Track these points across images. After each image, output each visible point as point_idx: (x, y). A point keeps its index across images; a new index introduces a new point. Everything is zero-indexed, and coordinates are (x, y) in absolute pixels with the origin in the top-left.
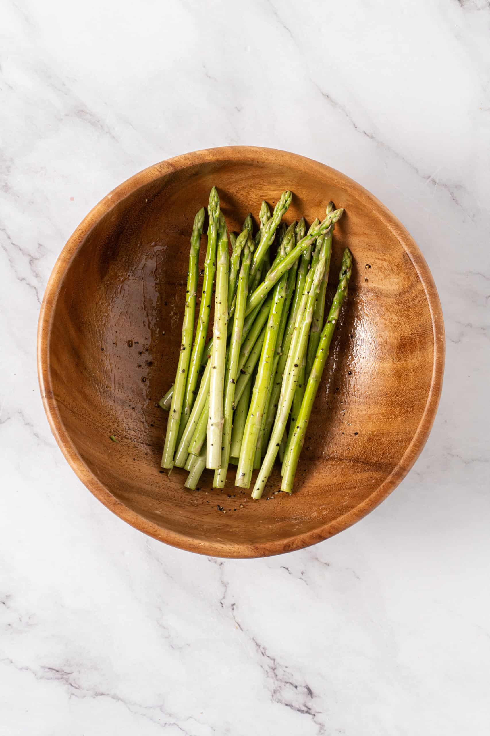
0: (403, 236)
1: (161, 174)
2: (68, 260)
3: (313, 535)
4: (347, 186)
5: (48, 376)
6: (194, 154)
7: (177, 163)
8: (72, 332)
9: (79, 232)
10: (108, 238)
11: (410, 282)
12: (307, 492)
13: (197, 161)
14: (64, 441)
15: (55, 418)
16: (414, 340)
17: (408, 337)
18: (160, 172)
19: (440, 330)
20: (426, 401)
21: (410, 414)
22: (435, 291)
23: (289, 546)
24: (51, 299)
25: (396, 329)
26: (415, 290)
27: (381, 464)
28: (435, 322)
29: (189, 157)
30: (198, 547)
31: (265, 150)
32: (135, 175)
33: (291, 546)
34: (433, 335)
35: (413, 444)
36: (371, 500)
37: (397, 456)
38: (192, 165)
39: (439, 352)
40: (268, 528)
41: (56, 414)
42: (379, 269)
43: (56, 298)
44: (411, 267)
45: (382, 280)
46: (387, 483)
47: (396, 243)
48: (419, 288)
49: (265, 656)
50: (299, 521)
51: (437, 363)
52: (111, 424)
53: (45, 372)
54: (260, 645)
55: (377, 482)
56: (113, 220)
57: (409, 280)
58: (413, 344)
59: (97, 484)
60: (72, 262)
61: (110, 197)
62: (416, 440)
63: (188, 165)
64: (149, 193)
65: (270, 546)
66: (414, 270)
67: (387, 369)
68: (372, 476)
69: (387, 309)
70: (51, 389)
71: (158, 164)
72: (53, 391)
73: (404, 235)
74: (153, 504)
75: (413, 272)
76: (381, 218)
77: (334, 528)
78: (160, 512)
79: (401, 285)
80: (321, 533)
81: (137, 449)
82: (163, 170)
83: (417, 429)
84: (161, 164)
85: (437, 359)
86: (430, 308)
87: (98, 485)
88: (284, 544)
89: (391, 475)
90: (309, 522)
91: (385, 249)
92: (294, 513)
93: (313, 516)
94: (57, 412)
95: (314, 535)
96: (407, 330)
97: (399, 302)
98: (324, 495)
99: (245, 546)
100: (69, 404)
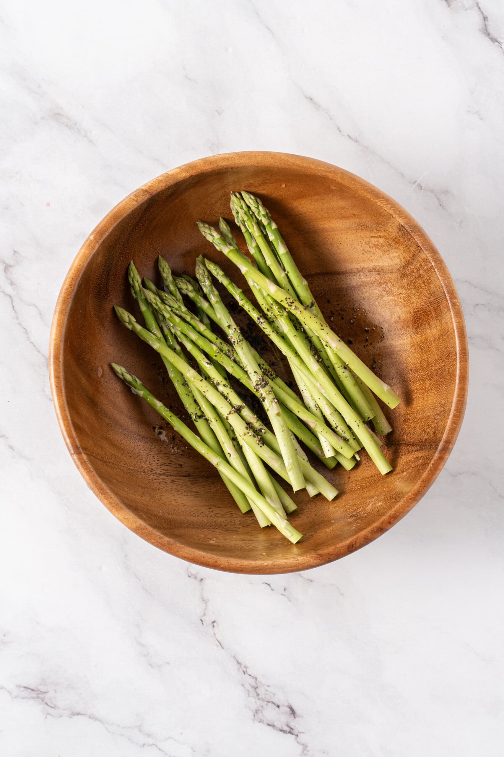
0: (395, 209)
1: (138, 203)
2: (65, 311)
3: (373, 529)
4: (327, 172)
5: (72, 432)
7: (151, 188)
8: (84, 381)
9: (68, 281)
10: (98, 279)
11: (411, 253)
12: (356, 487)
13: (170, 181)
14: (103, 493)
15: (89, 472)
16: (428, 310)
17: (421, 308)
18: (136, 201)
19: (453, 295)
20: (456, 369)
21: (441, 385)
22: (440, 257)
23: (353, 545)
24: (57, 354)
25: (407, 303)
26: (418, 260)
27: (424, 442)
28: (447, 287)
29: (162, 179)
30: (262, 568)
31: (237, 154)
32: (113, 209)
33: (355, 545)
34: (447, 301)
35: (452, 415)
36: (423, 481)
37: (438, 431)
38: (167, 186)
39: (457, 317)
40: (326, 532)
41: (89, 468)
42: (376, 247)
43: (62, 352)
44: (409, 239)
45: (381, 257)
46: (436, 460)
47: (389, 218)
48: (422, 257)
49: (246, 674)
50: (355, 518)
51: (457, 328)
52: (142, 464)
53: (68, 428)
54: (241, 664)
55: (425, 461)
56: (100, 259)
57: (410, 251)
58: (428, 314)
59: (146, 528)
60: (70, 312)
61: (92, 238)
62: (455, 410)
63: (163, 188)
64: (130, 224)
65: (333, 550)
66: (414, 240)
67: (406, 345)
68: (418, 456)
69: (393, 285)
70: (78, 444)
71: (132, 193)
72: (81, 445)
73: (395, 207)
74: (205, 535)
75: (413, 243)
76: (369, 196)
77: (394, 517)
78: (214, 542)
79: (402, 258)
80: (381, 525)
81: (175, 483)
82: (139, 198)
83: (453, 399)
84: (136, 193)
85: (457, 324)
86: (438, 275)
87: (148, 530)
88: (346, 545)
89: (438, 451)
90: (366, 516)
91: (378, 226)
92: (348, 511)
93: (368, 510)
94: (89, 466)
95: (375, 529)
96: (418, 301)
97: (404, 276)
98: (373, 486)
99: (309, 556)
100: (98, 454)
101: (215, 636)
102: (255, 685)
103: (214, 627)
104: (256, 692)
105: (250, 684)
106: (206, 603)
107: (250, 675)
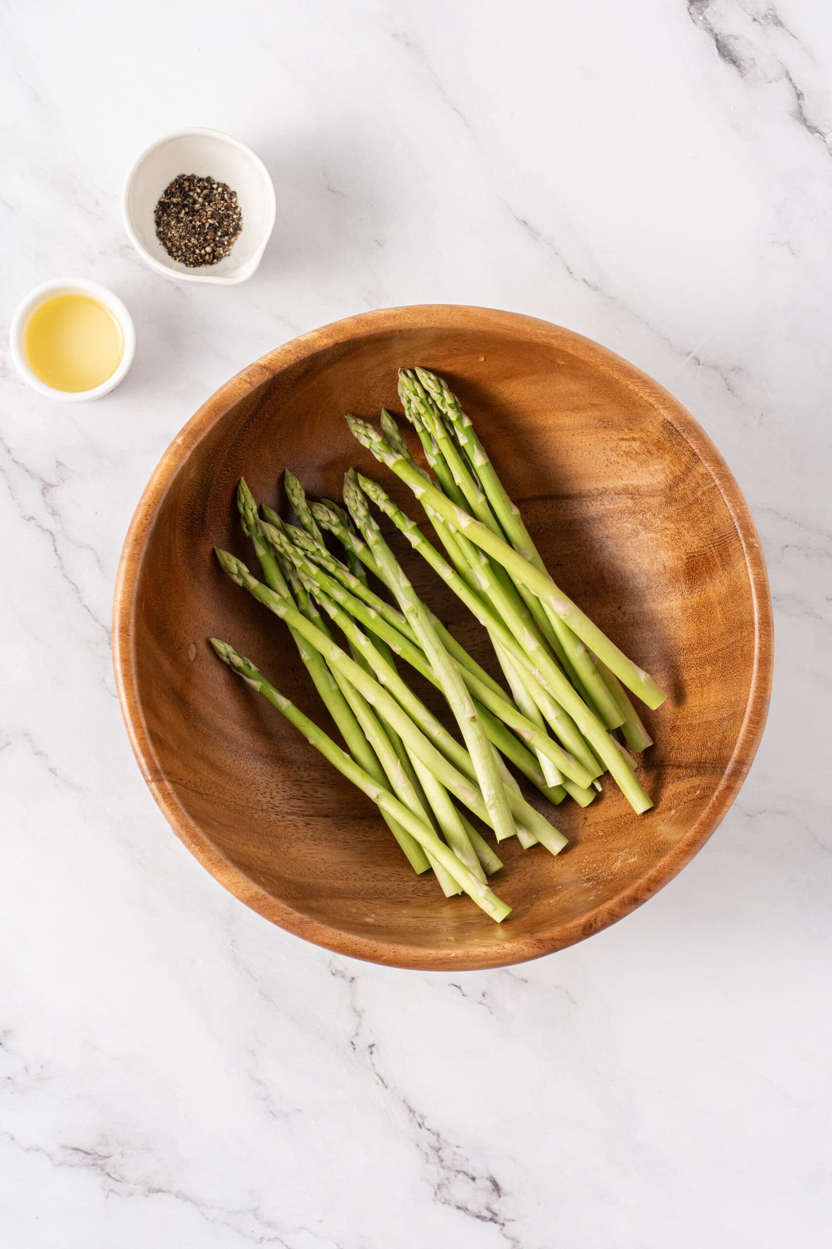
0: (658, 395)
1: (252, 386)
2: (137, 556)
3: (624, 900)
5: (148, 746)
6: (298, 344)
7: (273, 363)
8: (167, 666)
9: (143, 509)
10: (190, 505)
11: (684, 464)
12: (595, 833)
13: (304, 352)
14: (197, 843)
15: (175, 810)
16: (709, 554)
17: (698, 552)
18: (250, 383)
19: (749, 530)
20: (753, 647)
21: (731, 673)
22: (728, 471)
23: (591, 926)
24: (126, 624)
25: (676, 544)
26: (694, 476)
27: (703, 763)
28: (739, 519)
29: (291, 349)
30: (447, 961)
31: (408, 309)
32: (212, 396)
33: (594, 925)
34: (740, 541)
35: (748, 721)
36: (702, 824)
37: (725, 744)
38: (298, 360)
39: (755, 566)
40: (549, 904)
41: (175, 804)
42: (627, 456)
43: (132, 620)
44: (680, 442)
45: (636, 471)
46: (723, 790)
47: (648, 409)
48: (701, 471)
49: (423, 1128)
50: (595, 882)
51: (756, 584)
52: (260, 797)
53: (142, 741)
54: (415, 1112)
55: (704, 793)
56: (192, 475)
57: (680, 462)
58: (710, 561)
59: (266, 898)
60: (145, 559)
61: (180, 441)
62: (752, 712)
63: (292, 362)
64: (239, 420)
65: (561, 933)
66: (687, 445)
67: (676, 610)
68: (694, 785)
69: (655, 515)
70: (159, 766)
72: (162, 768)
73: (657, 393)
74: (358, 908)
75: (685, 449)
76: (616, 375)
77: (655, 881)
78: (373, 920)
79: (668, 473)
80: (636, 893)
81: (310, 826)
82: (254, 378)
83: (749, 695)
84: (249, 370)
85: (755, 577)
86: (726, 500)
87: (267, 901)
88: (581, 925)
89: (725, 776)
90: (612, 880)
91: (631, 423)
92: (583, 871)
93: (615, 869)
94: (176, 799)
95: (626, 899)
96: (693, 541)
97: (671, 501)
98: (623, 832)
99: (522, 941)
100: (190, 782)
101: (374, 1068)
102: (436, 1145)
103: (371, 1053)
104: (439, 1157)
105: (429, 1144)
106: (360, 1016)
107: (429, 1130)
